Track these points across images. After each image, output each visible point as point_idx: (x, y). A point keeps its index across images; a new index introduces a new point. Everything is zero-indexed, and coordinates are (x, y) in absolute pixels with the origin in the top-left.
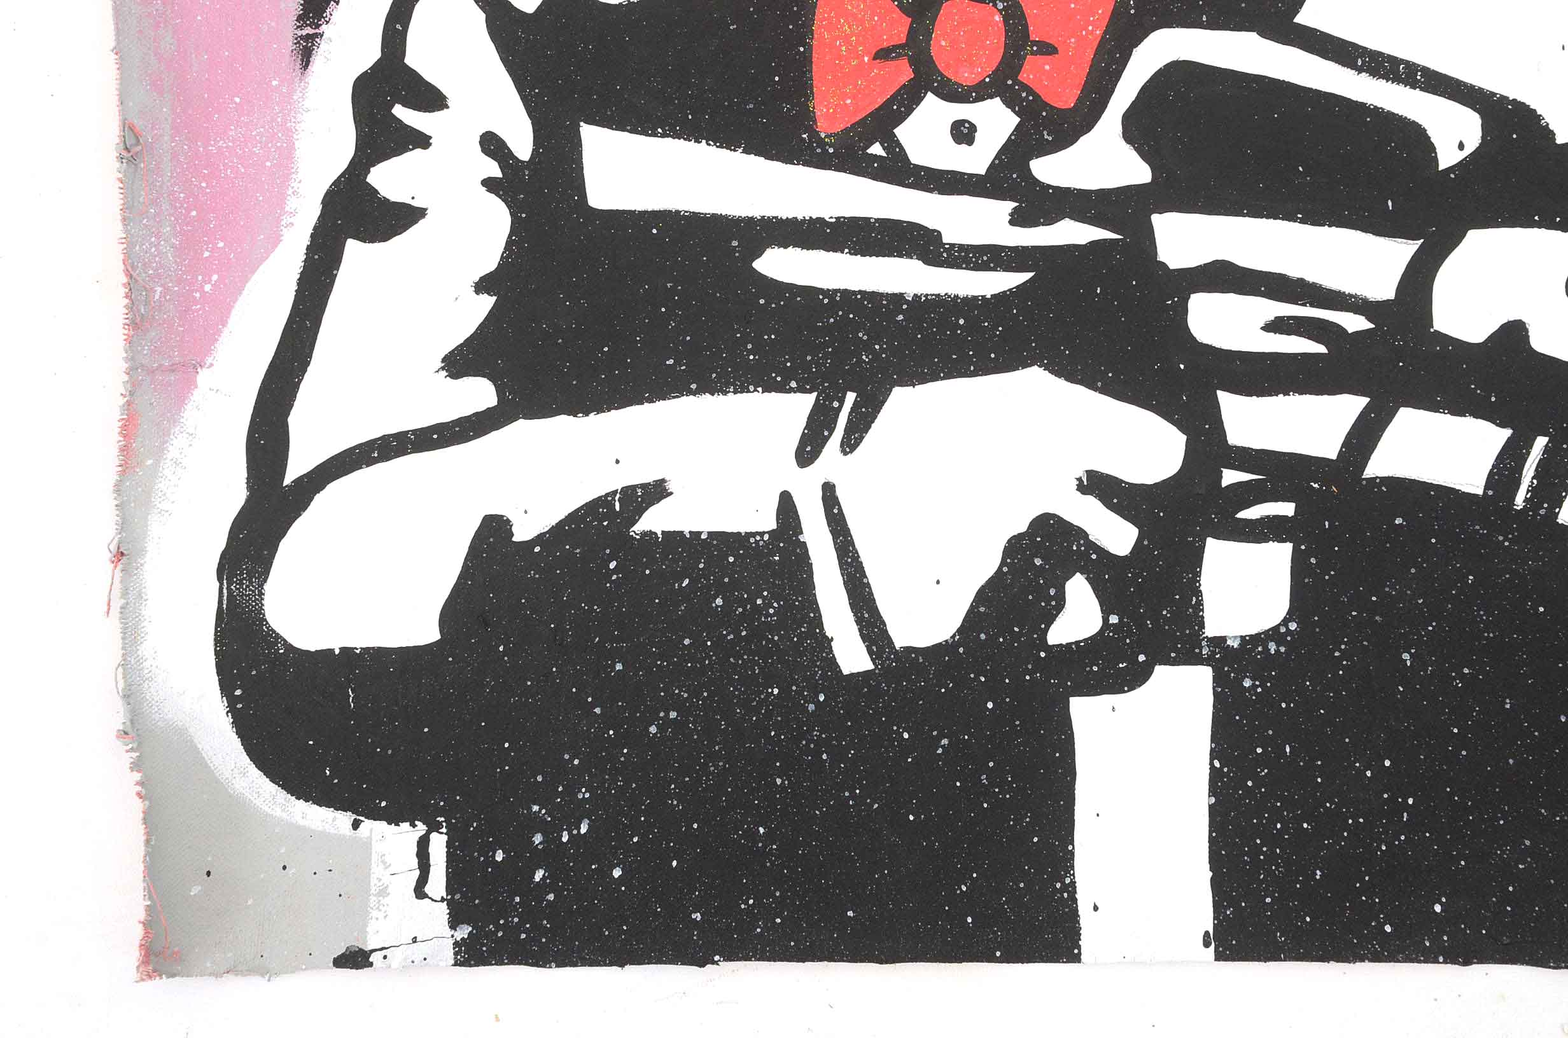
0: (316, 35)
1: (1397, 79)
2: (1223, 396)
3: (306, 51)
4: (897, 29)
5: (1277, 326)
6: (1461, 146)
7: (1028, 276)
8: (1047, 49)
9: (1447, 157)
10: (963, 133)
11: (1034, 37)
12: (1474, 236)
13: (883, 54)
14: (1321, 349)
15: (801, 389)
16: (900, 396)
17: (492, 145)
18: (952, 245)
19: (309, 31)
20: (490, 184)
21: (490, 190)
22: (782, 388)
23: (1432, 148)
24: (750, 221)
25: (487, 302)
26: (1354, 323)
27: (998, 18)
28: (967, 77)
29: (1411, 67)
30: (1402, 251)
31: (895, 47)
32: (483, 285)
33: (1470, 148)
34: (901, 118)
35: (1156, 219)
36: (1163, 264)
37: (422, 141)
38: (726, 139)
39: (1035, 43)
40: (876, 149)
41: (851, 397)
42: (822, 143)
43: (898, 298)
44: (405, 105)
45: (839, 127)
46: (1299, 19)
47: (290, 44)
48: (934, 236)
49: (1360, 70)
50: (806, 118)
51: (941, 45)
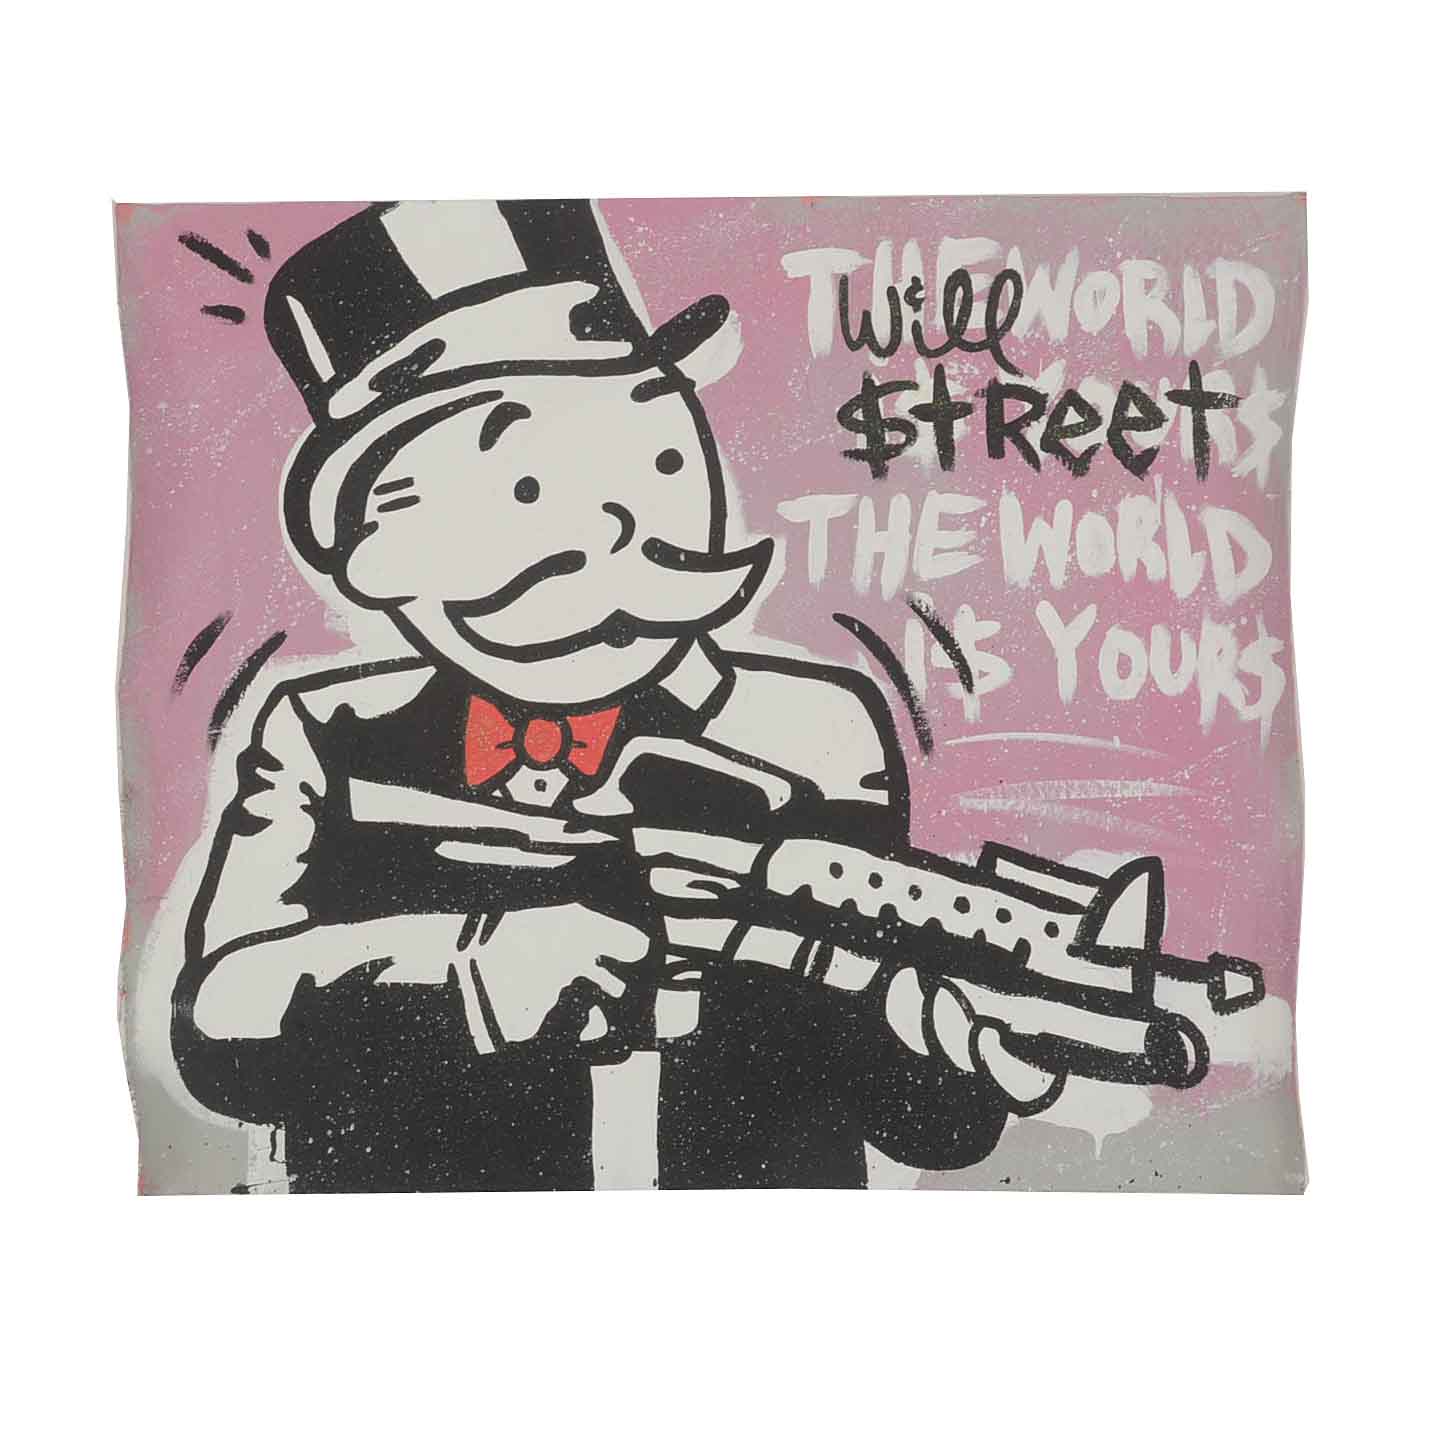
0: (217, 734)
1: (751, 766)
2: (667, 919)
3: (213, 742)
4: (508, 734)
5: (694, 885)
6: (781, 799)
7: (572, 858)
8: (582, 745)
9: (775, 805)
10: (540, 786)
11: (575, 739)
12: (787, 842)
13: (500, 746)
14: (715, 897)
15: (459, 912)
16: (509, 917)
17: (305, 788)
18: (535, 843)
19: (216, 731)
20: (304, 808)
21: (305, 810)
22: (450, 912)
23: (767, 800)
24: (434, 828)
25: (304, 866)
26: (730, 884)
27: (558, 729)
28: (542, 758)
29: (758, 760)
30: (754, 849)
31: (506, 743)
32: (301, 859)
33: (785, 801)
34: (509, 778)
35: (635, 830)
36: (638, 854)
37: (270, 786)
38: (423, 786)
39: (575, 742)
40: (497, 793)
41: (484, 917)
42: (469, 789)
43: (508, 867)
44: (263, 768)
45: (478, 782)
46: (704, 735)
47: (205, 738)
48: (526, 837)
49: (733, 760)
50: (462, 777)
51: (529, 741)
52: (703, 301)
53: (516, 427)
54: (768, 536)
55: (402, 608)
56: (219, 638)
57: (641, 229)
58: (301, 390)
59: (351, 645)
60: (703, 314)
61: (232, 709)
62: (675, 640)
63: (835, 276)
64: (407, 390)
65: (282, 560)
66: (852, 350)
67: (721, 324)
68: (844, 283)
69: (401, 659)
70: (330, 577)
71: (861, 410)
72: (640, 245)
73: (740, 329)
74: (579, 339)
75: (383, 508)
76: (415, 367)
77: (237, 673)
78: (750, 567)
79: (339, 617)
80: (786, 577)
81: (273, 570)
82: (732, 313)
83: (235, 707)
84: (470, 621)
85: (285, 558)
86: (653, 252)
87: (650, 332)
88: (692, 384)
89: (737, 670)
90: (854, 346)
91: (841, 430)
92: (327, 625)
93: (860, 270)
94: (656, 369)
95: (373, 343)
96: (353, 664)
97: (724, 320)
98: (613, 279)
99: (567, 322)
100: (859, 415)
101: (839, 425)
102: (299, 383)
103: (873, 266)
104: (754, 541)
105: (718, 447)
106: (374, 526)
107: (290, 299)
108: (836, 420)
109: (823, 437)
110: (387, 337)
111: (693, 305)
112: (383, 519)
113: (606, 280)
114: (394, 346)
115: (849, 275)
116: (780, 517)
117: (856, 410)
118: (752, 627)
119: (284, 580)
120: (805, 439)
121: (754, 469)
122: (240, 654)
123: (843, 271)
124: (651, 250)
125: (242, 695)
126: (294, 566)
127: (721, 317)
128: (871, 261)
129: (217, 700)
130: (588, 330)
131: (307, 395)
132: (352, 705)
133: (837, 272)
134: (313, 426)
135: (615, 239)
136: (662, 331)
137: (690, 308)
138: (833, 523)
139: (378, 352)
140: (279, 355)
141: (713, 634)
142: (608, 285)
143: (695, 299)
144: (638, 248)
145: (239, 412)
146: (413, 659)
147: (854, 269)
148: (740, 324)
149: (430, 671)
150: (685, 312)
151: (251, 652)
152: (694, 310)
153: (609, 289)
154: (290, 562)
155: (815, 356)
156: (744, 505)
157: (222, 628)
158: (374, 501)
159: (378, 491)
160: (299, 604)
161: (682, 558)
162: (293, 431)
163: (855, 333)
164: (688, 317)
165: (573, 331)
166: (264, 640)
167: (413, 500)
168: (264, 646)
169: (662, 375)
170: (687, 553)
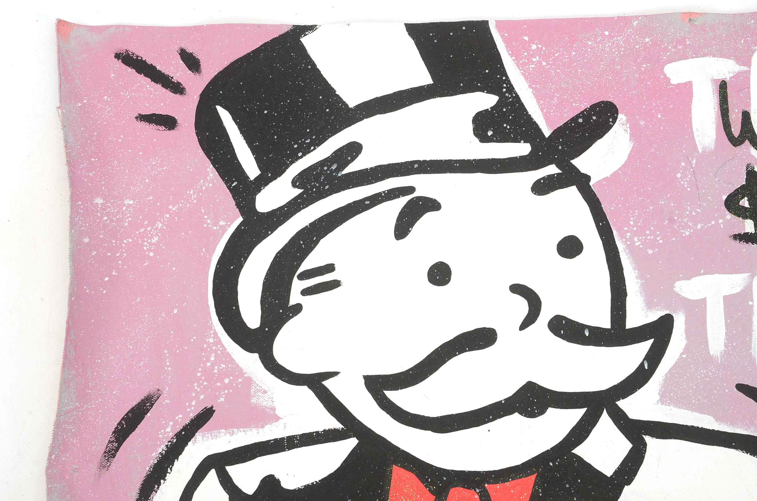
52: (593, 107)
53: (428, 218)
54: (667, 312)
55: (326, 383)
56: (149, 414)
57: (534, 47)
58: (229, 188)
59: (277, 418)
60: (594, 118)
61: (159, 485)
62: (584, 410)
63: (714, 81)
64: (327, 187)
65: (211, 340)
66: (735, 145)
67: (611, 126)
68: (723, 87)
69: (324, 431)
70: (256, 355)
71: (746, 198)
72: (534, 60)
73: (628, 129)
74: (481, 141)
75: (306, 292)
76: (334, 167)
77: (165, 449)
78: (651, 341)
79: (265, 392)
80: (687, 350)
81: (202, 350)
82: (621, 117)
83: (162, 481)
84: (391, 395)
85: (214, 338)
86: (546, 65)
87: (547, 133)
88: (587, 178)
89: (647, 439)
90: (736, 142)
91: (729, 216)
92: (253, 400)
93: (738, 75)
94: (553, 166)
95: (296, 146)
96: (279, 436)
97: (614, 122)
98: (511, 89)
99: (471, 127)
100: (745, 203)
101: (727, 212)
102: (228, 182)
103: (749, 71)
104: (653, 316)
105: (615, 233)
106: (298, 308)
107: (219, 108)
108: (723, 207)
109: (713, 223)
110: (308, 141)
111: (585, 110)
112: (307, 301)
113: (504, 90)
114: (315, 149)
115: (727, 80)
116: (678, 295)
117: (742, 199)
118: (658, 397)
119: (212, 359)
120: (696, 224)
121: (650, 252)
122: (169, 429)
123: (721, 77)
124: (544, 63)
125: (169, 471)
126: (223, 346)
127: (611, 120)
128: (745, 68)
129: (145, 474)
130: (490, 133)
131: (234, 192)
132: (277, 476)
133: (716, 78)
134: (240, 219)
135: (512, 56)
136: (558, 133)
137: (582, 112)
138: (728, 300)
139: (300, 154)
140: (209, 157)
141: (622, 404)
142: (507, 95)
143: (586, 105)
144: (533, 63)
145: (170, 207)
146: (335, 430)
147: (732, 75)
148: (628, 125)
149: (352, 442)
150: (578, 116)
151: (179, 428)
152: (586, 114)
153: (509, 98)
154: (218, 342)
155: (700, 151)
156: (642, 284)
157: (152, 405)
158: (298, 285)
159: (301, 277)
160: (227, 381)
161: (587, 333)
162: (222, 223)
163: (736, 130)
164: (581, 120)
165: (476, 135)
166: (192, 416)
167: (335, 284)
168: (192, 421)
169: (559, 171)
170: (590, 328)
